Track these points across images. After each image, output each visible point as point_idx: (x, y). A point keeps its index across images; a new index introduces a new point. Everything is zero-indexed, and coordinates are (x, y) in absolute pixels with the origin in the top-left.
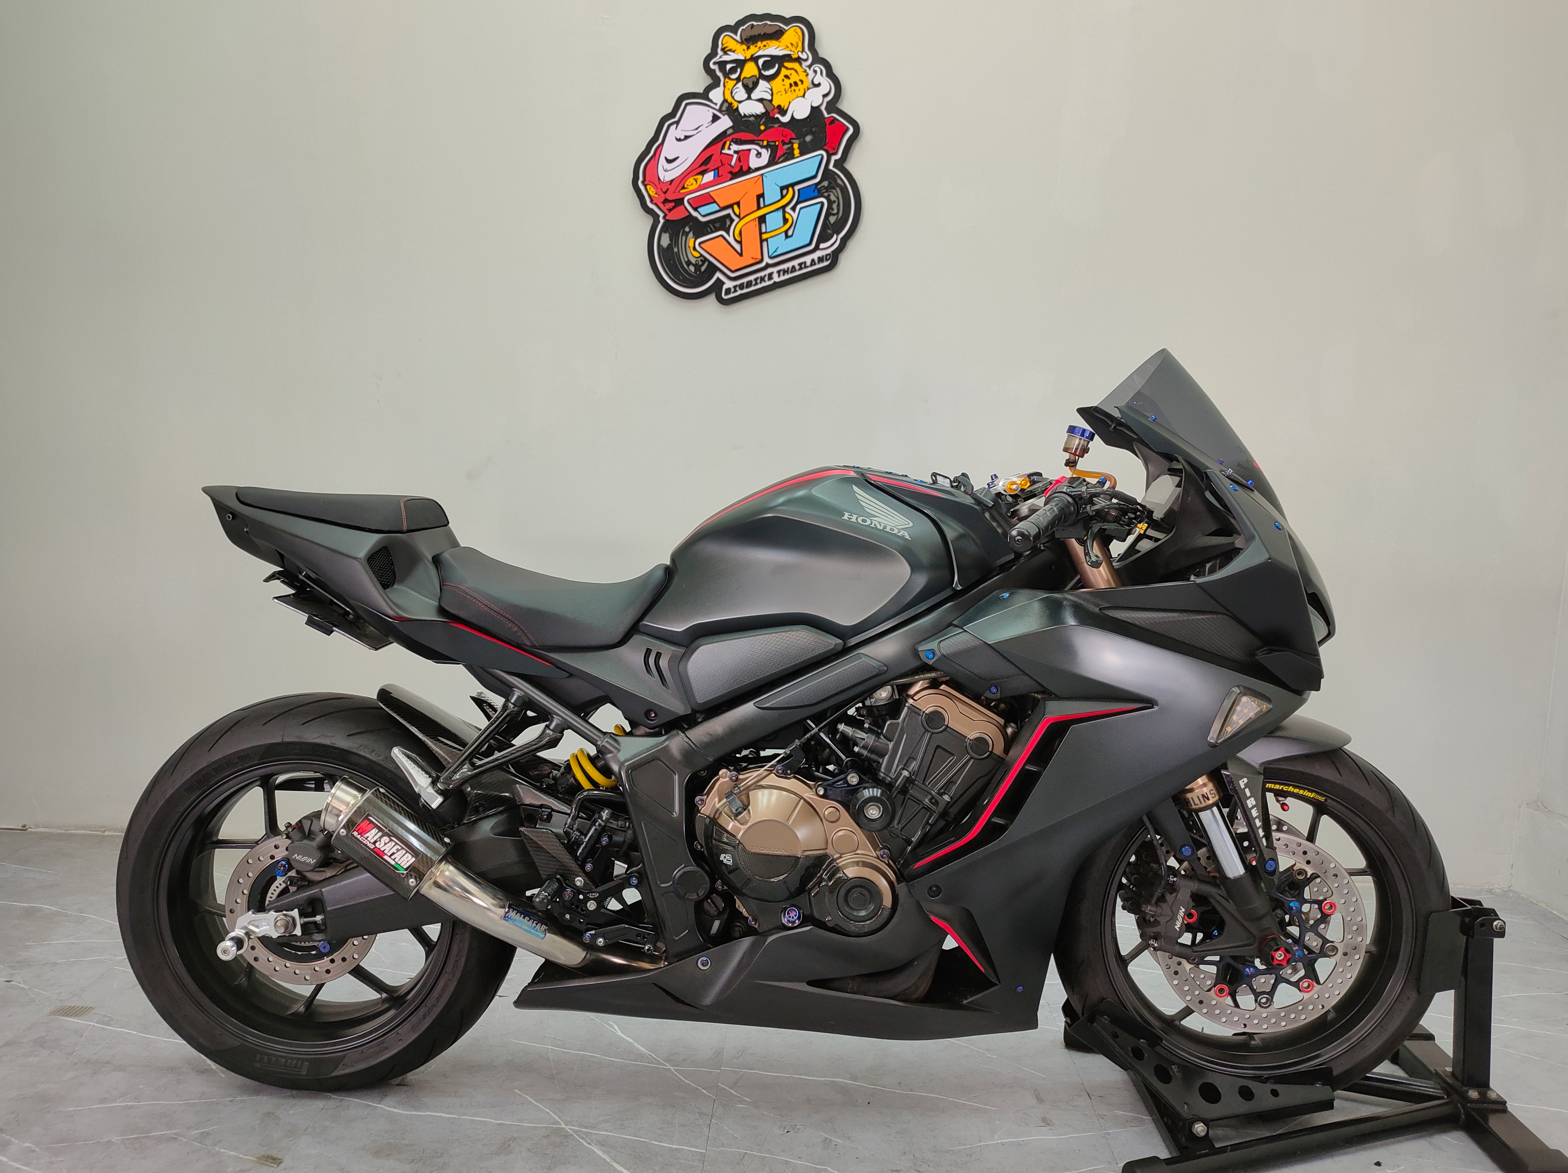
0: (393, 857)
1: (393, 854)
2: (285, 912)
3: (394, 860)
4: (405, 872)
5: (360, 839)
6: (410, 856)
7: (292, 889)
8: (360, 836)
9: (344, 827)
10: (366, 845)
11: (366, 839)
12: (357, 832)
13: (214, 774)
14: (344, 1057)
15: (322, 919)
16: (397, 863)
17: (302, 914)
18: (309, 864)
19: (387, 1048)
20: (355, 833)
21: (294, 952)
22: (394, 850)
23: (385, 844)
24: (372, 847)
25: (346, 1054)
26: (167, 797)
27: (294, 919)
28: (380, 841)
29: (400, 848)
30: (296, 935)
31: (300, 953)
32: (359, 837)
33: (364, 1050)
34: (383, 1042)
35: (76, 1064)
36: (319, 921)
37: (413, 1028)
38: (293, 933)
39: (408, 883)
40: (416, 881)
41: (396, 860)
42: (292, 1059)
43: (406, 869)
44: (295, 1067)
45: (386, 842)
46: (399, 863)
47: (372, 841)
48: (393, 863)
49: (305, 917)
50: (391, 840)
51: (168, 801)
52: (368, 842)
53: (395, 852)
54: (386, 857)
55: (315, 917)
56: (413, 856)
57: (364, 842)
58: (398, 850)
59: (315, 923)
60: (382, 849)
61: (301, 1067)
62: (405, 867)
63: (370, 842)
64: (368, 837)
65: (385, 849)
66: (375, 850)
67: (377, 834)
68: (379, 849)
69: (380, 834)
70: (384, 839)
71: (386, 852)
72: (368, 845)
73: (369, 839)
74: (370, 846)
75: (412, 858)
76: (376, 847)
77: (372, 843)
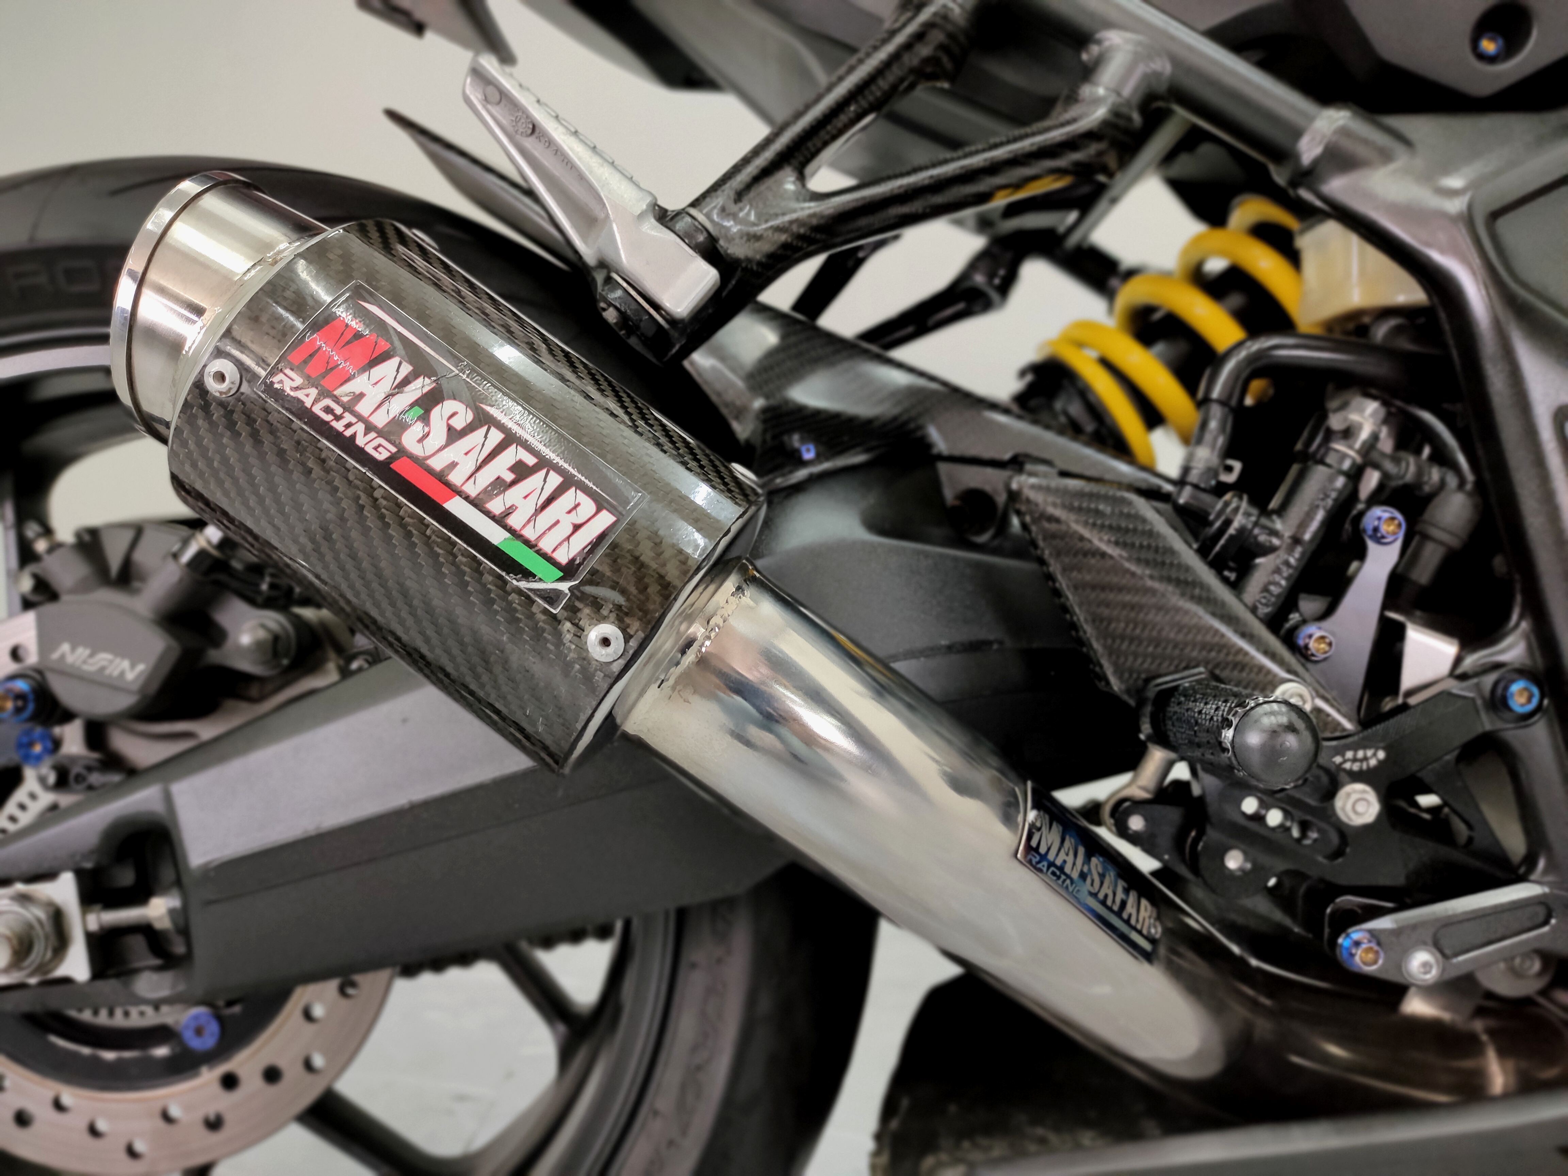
0: (497, 504)
2: (20, 887)
3: (500, 520)
4: (564, 587)
5: (317, 410)
6: (588, 506)
8: (313, 392)
10: (348, 444)
11: (348, 408)
12: (299, 370)
15: (172, 912)
16: (516, 534)
17: (92, 896)
18: (114, 686)
20: (289, 380)
21: (86, 1051)
22: (500, 468)
23: (454, 435)
24: (379, 449)
27: (57, 916)
28: (425, 418)
30: (67, 981)
31: (110, 1056)
32: (308, 396)
36: (160, 918)
38: (62, 974)
39: (582, 648)
40: (627, 638)
41: (515, 520)
43: (568, 571)
45: (459, 423)
46: (530, 533)
47: (381, 420)
48: (491, 532)
49: (106, 907)
50: (482, 420)
52: (360, 428)
53: (509, 477)
54: (456, 507)
55: (147, 903)
56: (600, 505)
57: (339, 426)
58: (522, 472)
59: (146, 930)
60: (438, 463)
62: (563, 557)
63: (369, 428)
64: (357, 399)
65: (453, 465)
66: (400, 467)
67: (406, 382)
68: (420, 462)
69: (420, 386)
70: (446, 415)
71: (456, 478)
72: (360, 441)
73: (363, 408)
74: (369, 449)
75: (598, 511)
76: (402, 452)
77: (381, 433)
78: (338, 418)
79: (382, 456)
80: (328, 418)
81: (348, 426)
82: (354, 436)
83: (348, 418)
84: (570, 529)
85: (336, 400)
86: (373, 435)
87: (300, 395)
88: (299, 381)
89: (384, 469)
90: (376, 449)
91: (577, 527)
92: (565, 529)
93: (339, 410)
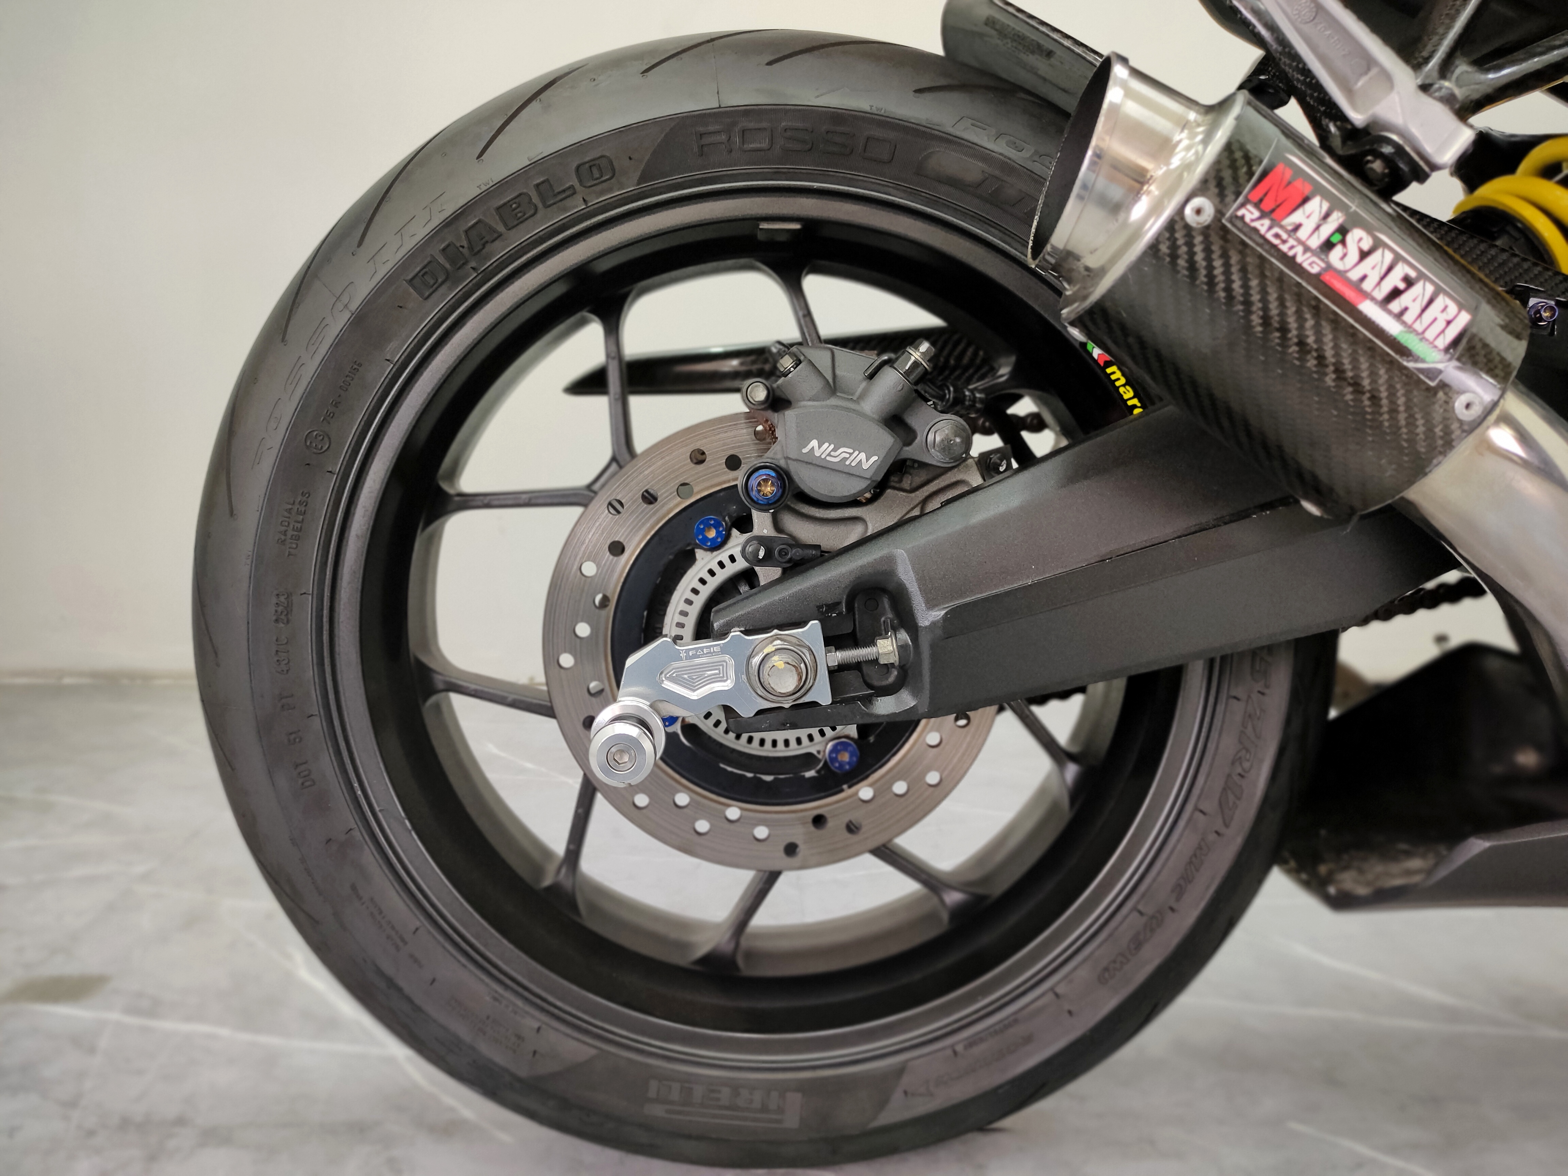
0: (1396, 306)
1: (1396, 293)
2: (779, 632)
3: (1399, 316)
4: (1443, 366)
5: (1269, 236)
6: (1453, 308)
7: (766, 574)
8: (1267, 222)
9: (1201, 189)
10: (1290, 261)
11: (1291, 234)
12: (1257, 205)
13: (501, 228)
14: (900, 1071)
15: (899, 650)
16: (1409, 328)
17: (832, 641)
18: (850, 473)
19: (1028, 1039)
20: (1250, 214)
21: (750, 775)
22: (1395, 280)
23: (1364, 255)
24: (1312, 265)
25: (907, 1061)
26: (355, 305)
27: (811, 652)
28: (1343, 242)
29: (1413, 274)
30: (814, 705)
31: (769, 778)
32: (1263, 226)
33: (959, 1048)
34: (1013, 1021)
35: (91, 1133)
36: (887, 655)
37: (1105, 975)
38: (807, 699)
39: (1452, 410)
41: (1408, 317)
42: (752, 1087)
43: (1445, 353)
44: (764, 1109)
45: (1365, 246)
46: (1419, 327)
47: (1315, 242)
48: (1392, 327)
49: (838, 648)
50: (1378, 244)
51: (359, 320)
52: (1299, 249)
53: (1402, 286)
54: (1368, 309)
55: (871, 643)
56: (1461, 307)
57: (1284, 248)
58: (1409, 282)
60: (1354, 275)
61: (781, 1110)
62: (1440, 344)
63: (1307, 249)
64: (1297, 227)
65: (1364, 278)
66: (1327, 278)
67: (1326, 216)
68: (1341, 275)
69: (1337, 219)
70: (1357, 239)
71: (1367, 286)
72: (1299, 259)
73: (1302, 234)
74: (1306, 265)
75: (1459, 311)
76: (1329, 267)
77: (1314, 252)
78: (1284, 242)
79: (1315, 270)
80: (1276, 241)
81: (1292, 248)
82: (1294, 257)
83: (1291, 242)
84: (1444, 324)
85: (1282, 227)
86: (1308, 254)
87: (1256, 224)
88: (1257, 214)
89: (1315, 280)
90: (1310, 264)
91: (1449, 323)
92: (1440, 325)
93: (1284, 236)
